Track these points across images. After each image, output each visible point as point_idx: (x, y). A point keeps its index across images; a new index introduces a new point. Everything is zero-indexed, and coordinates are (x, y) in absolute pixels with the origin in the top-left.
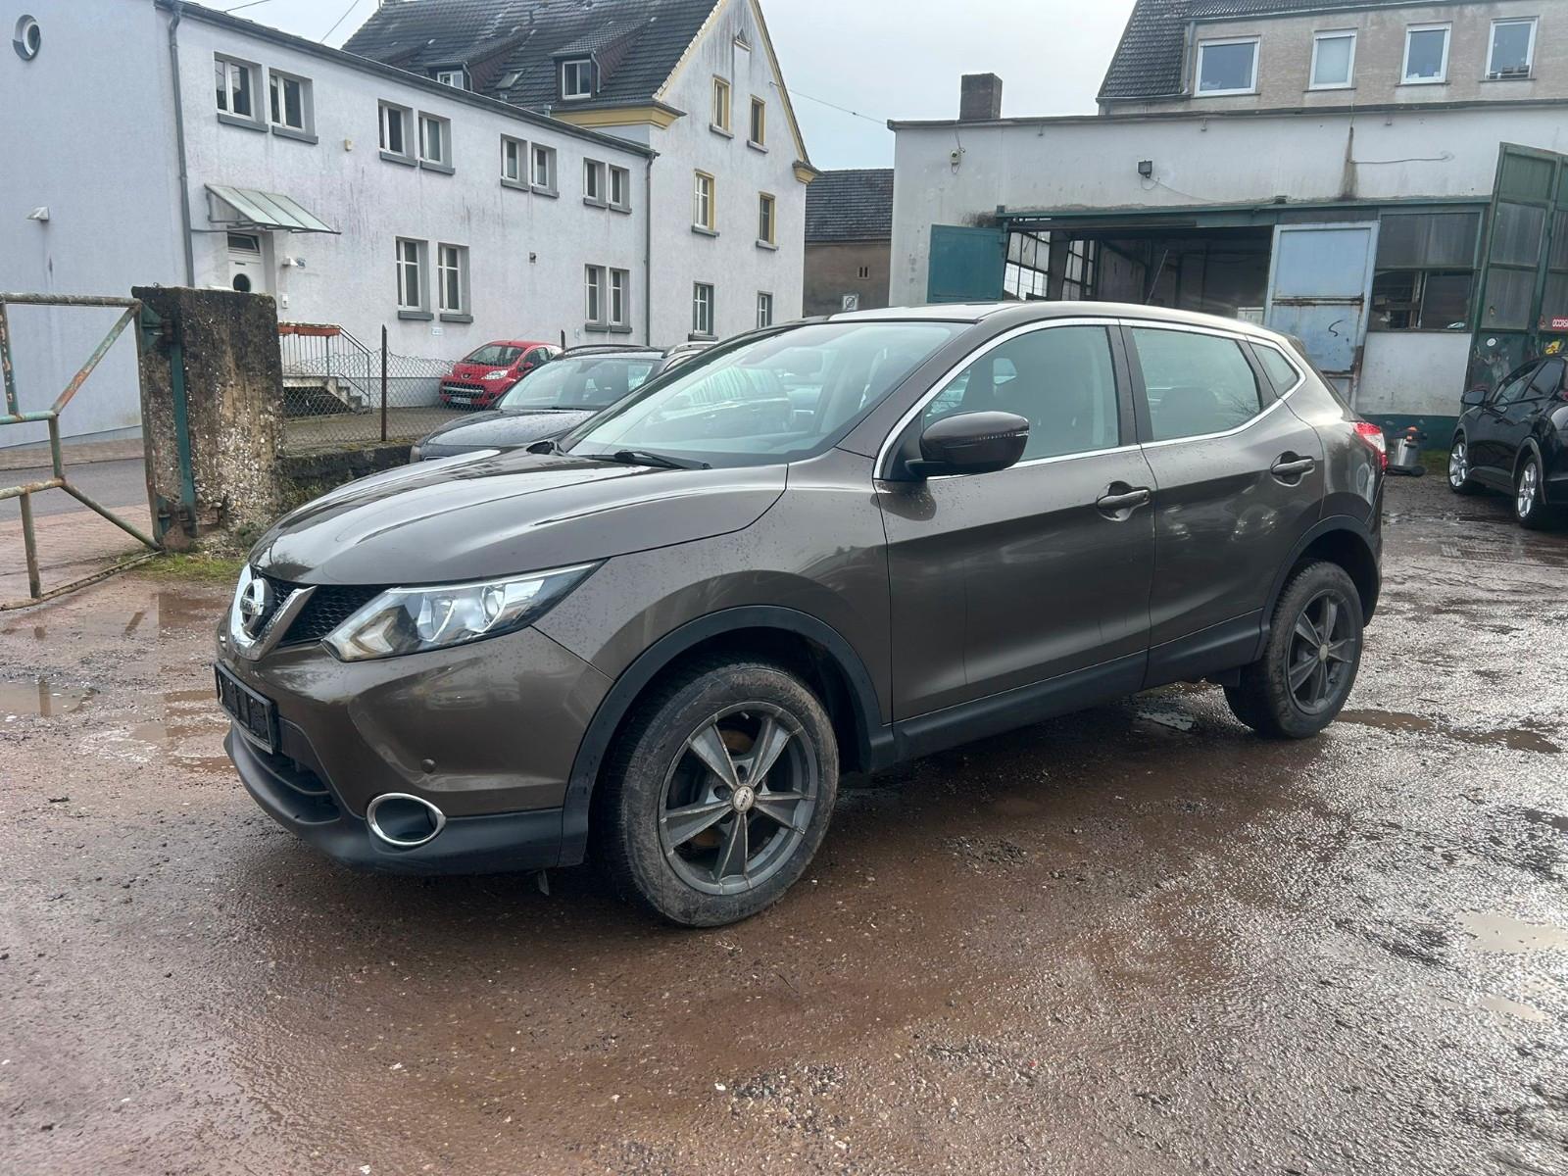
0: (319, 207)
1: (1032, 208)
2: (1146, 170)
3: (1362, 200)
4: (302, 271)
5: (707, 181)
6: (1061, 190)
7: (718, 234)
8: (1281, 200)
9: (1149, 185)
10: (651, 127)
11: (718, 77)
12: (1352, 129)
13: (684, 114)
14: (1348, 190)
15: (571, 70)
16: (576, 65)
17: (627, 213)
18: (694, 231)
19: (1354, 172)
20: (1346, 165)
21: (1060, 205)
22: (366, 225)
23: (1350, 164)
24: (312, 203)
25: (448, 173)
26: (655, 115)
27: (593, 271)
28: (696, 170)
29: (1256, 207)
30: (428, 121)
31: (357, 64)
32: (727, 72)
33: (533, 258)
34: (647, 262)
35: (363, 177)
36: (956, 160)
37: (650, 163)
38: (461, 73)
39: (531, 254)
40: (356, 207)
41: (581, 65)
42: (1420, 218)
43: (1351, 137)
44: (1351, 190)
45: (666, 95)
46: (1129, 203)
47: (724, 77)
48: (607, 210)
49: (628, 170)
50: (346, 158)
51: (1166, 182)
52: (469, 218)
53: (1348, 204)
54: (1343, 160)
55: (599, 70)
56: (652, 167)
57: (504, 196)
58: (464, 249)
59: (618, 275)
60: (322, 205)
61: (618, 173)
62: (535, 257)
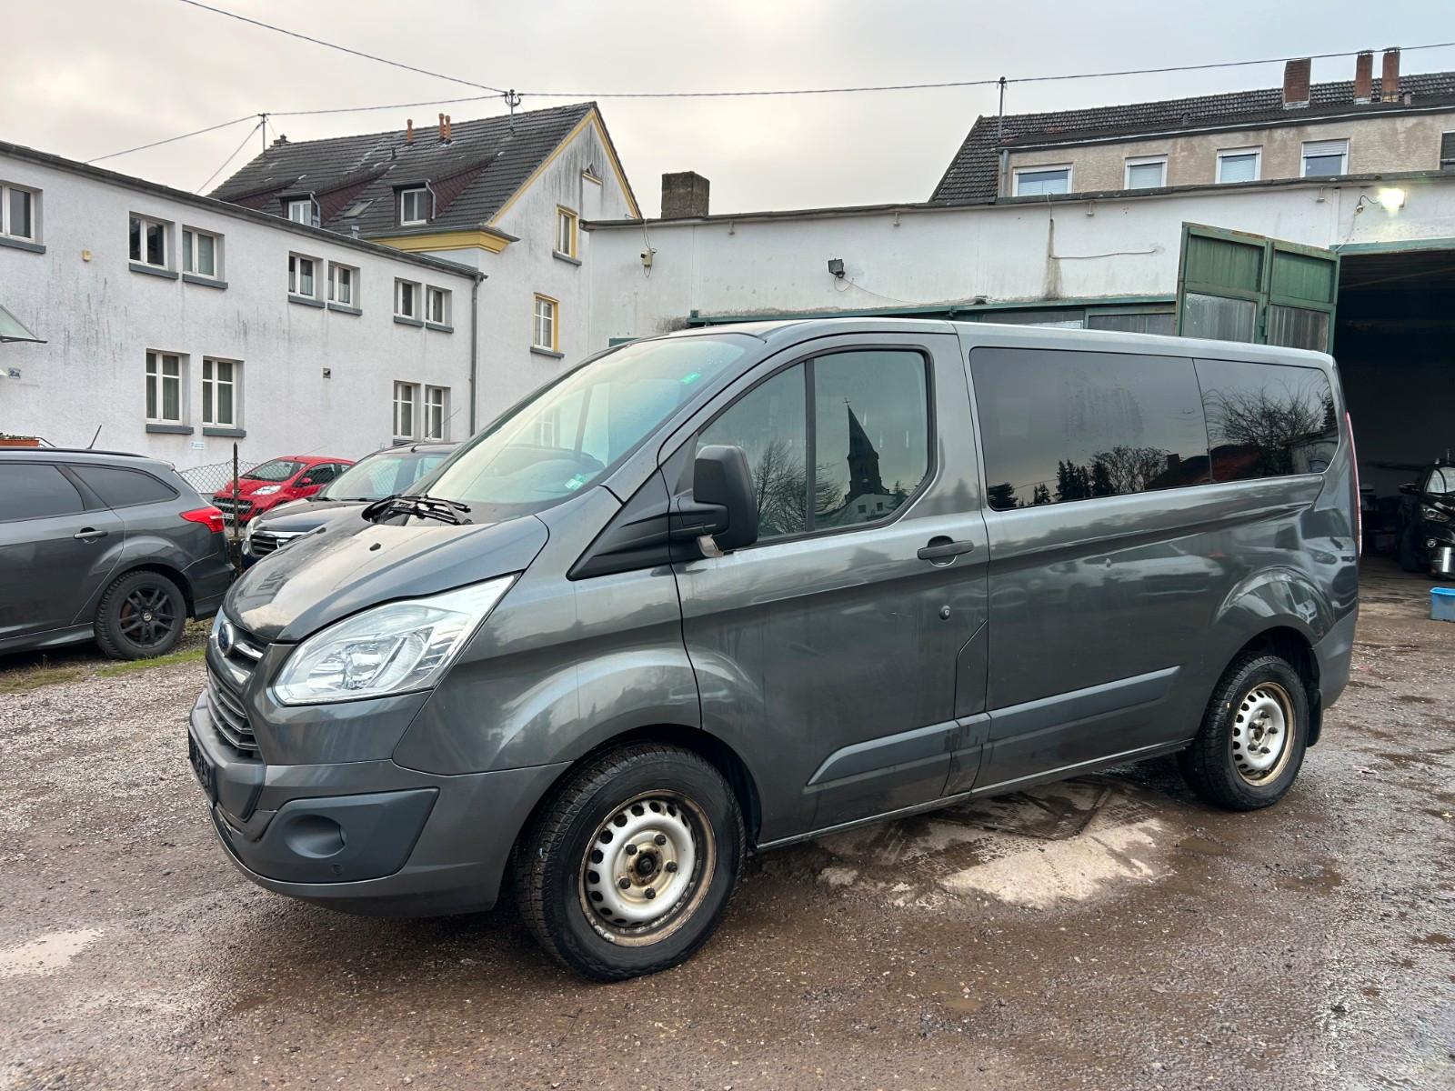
0: (43, 317)
1: (726, 312)
2: (837, 269)
3: (1069, 299)
4: (16, 381)
5: (551, 305)
6: (754, 292)
7: (563, 356)
8: (980, 302)
9: (843, 286)
10: (480, 251)
11: (562, 207)
12: (1052, 221)
13: (517, 240)
14: (1052, 288)
15: (409, 198)
16: (413, 193)
17: (448, 331)
18: (534, 351)
19: (1058, 268)
20: (1048, 263)
21: (753, 309)
22: (107, 336)
23: (1052, 258)
24: (34, 312)
25: (221, 287)
26: (483, 239)
27: (408, 389)
28: (535, 293)
29: (953, 308)
30: (199, 235)
31: (103, 176)
32: (574, 199)
33: (327, 374)
34: (473, 381)
35: (105, 288)
36: (648, 261)
37: (477, 285)
38: (310, 202)
39: (325, 369)
40: (94, 317)
41: (419, 193)
42: (1131, 318)
43: (1052, 229)
44: (1055, 288)
45: (504, 220)
46: (823, 307)
47: (571, 207)
48: (424, 328)
49: (451, 291)
50: (84, 270)
51: (860, 282)
52: (245, 333)
53: (1051, 304)
54: (1044, 255)
55: (434, 198)
56: (478, 289)
57: (291, 311)
58: (239, 363)
59: (439, 393)
60: (47, 315)
61: (440, 294)
62: (329, 373)
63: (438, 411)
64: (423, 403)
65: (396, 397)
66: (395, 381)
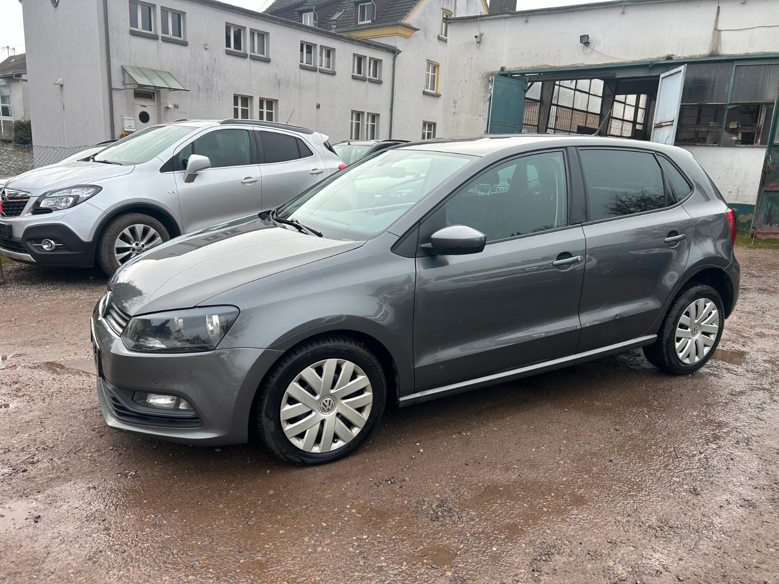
1: (520, 68)
2: (585, 41)
3: (724, 55)
4: (177, 111)
5: (435, 67)
6: (537, 56)
7: (440, 95)
8: (669, 58)
9: (588, 50)
10: (398, 37)
11: (445, 10)
12: (719, 7)
13: (418, 30)
14: (715, 49)
15: (363, 8)
16: (365, 5)
17: (380, 82)
18: (425, 93)
19: (719, 37)
20: (714, 33)
21: (535, 65)
22: (216, 87)
23: (717, 31)
24: (184, 76)
25: (267, 61)
26: (400, 30)
27: (359, 115)
28: (427, 60)
29: (652, 62)
30: (258, 34)
31: (213, 4)
32: (451, 5)
33: (318, 106)
34: (391, 110)
35: (215, 63)
36: (479, 40)
37: (395, 56)
38: (312, 13)
39: (317, 104)
40: (210, 78)
41: (367, 5)
42: (762, 67)
43: (718, 12)
44: (716, 49)
45: (411, 19)
46: (576, 63)
47: (449, 9)
48: (367, 81)
49: (382, 60)
50: (205, 54)
51: (598, 48)
52: (279, 85)
53: (712, 59)
54: (712, 28)
55: (376, 7)
56: (397, 58)
57: (301, 73)
58: (276, 101)
59: (374, 117)
60: (189, 77)
61: (377, 62)
62: (319, 106)
63: (373, 126)
64: (366, 122)
65: (352, 119)
66: (352, 110)
